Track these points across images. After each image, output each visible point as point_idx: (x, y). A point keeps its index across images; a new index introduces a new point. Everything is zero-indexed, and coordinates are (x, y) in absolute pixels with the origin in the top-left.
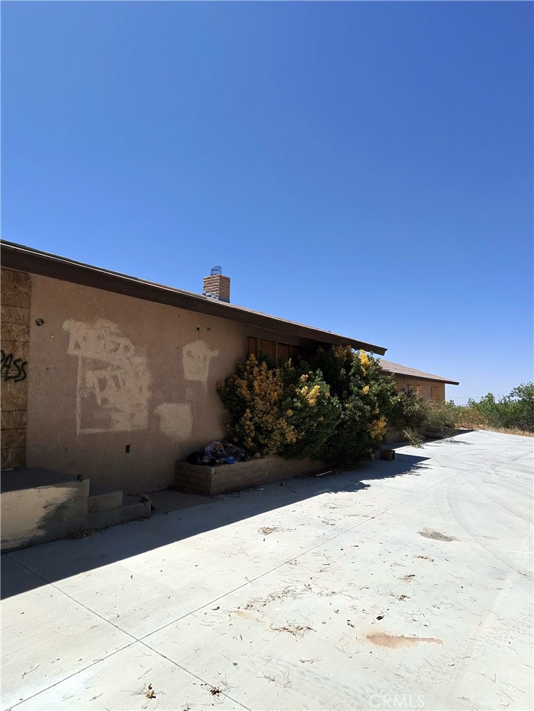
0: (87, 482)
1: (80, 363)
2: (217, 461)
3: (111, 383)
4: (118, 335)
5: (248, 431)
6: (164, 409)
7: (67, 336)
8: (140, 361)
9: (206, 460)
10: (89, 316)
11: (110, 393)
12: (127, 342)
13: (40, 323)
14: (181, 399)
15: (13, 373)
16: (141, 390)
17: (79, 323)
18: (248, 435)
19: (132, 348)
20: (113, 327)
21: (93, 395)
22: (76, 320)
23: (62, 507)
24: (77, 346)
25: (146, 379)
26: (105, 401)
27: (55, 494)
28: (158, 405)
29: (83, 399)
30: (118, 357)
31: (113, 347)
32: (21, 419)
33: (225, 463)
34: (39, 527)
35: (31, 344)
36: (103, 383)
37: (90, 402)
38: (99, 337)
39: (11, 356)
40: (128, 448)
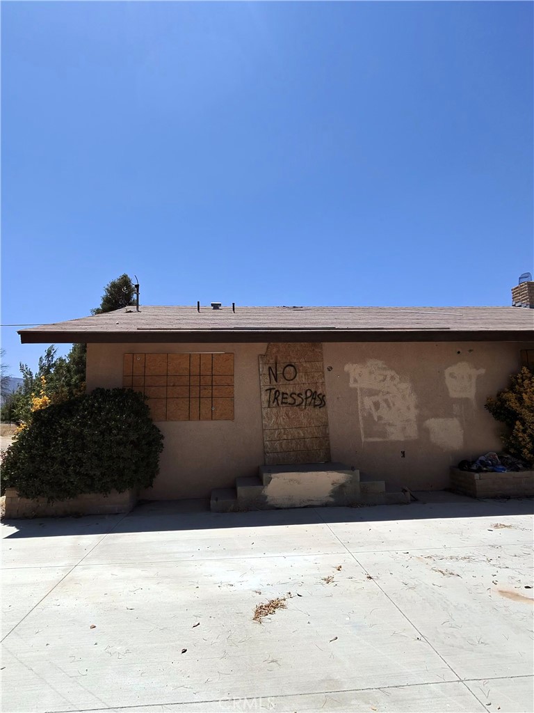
0: (357, 472)
1: (359, 392)
2: (485, 469)
3: (383, 404)
4: (384, 369)
5: (523, 443)
6: (432, 423)
7: (348, 374)
8: (406, 386)
9: (474, 467)
10: (362, 359)
11: (384, 412)
12: (393, 373)
13: (330, 369)
14: (449, 414)
15: (318, 402)
16: (409, 408)
17: (355, 365)
18: (525, 447)
19: (397, 377)
20: (380, 363)
21: (370, 415)
22: (353, 363)
23: (342, 486)
24: (356, 381)
25: (412, 400)
26: (380, 418)
27: (338, 477)
28: (426, 420)
29: (364, 418)
30: (386, 385)
31: (382, 378)
32: (326, 431)
33: (493, 471)
34: (330, 496)
35: (326, 383)
36: (377, 405)
37: (369, 419)
38: (371, 373)
39: (316, 392)
40: (403, 453)
